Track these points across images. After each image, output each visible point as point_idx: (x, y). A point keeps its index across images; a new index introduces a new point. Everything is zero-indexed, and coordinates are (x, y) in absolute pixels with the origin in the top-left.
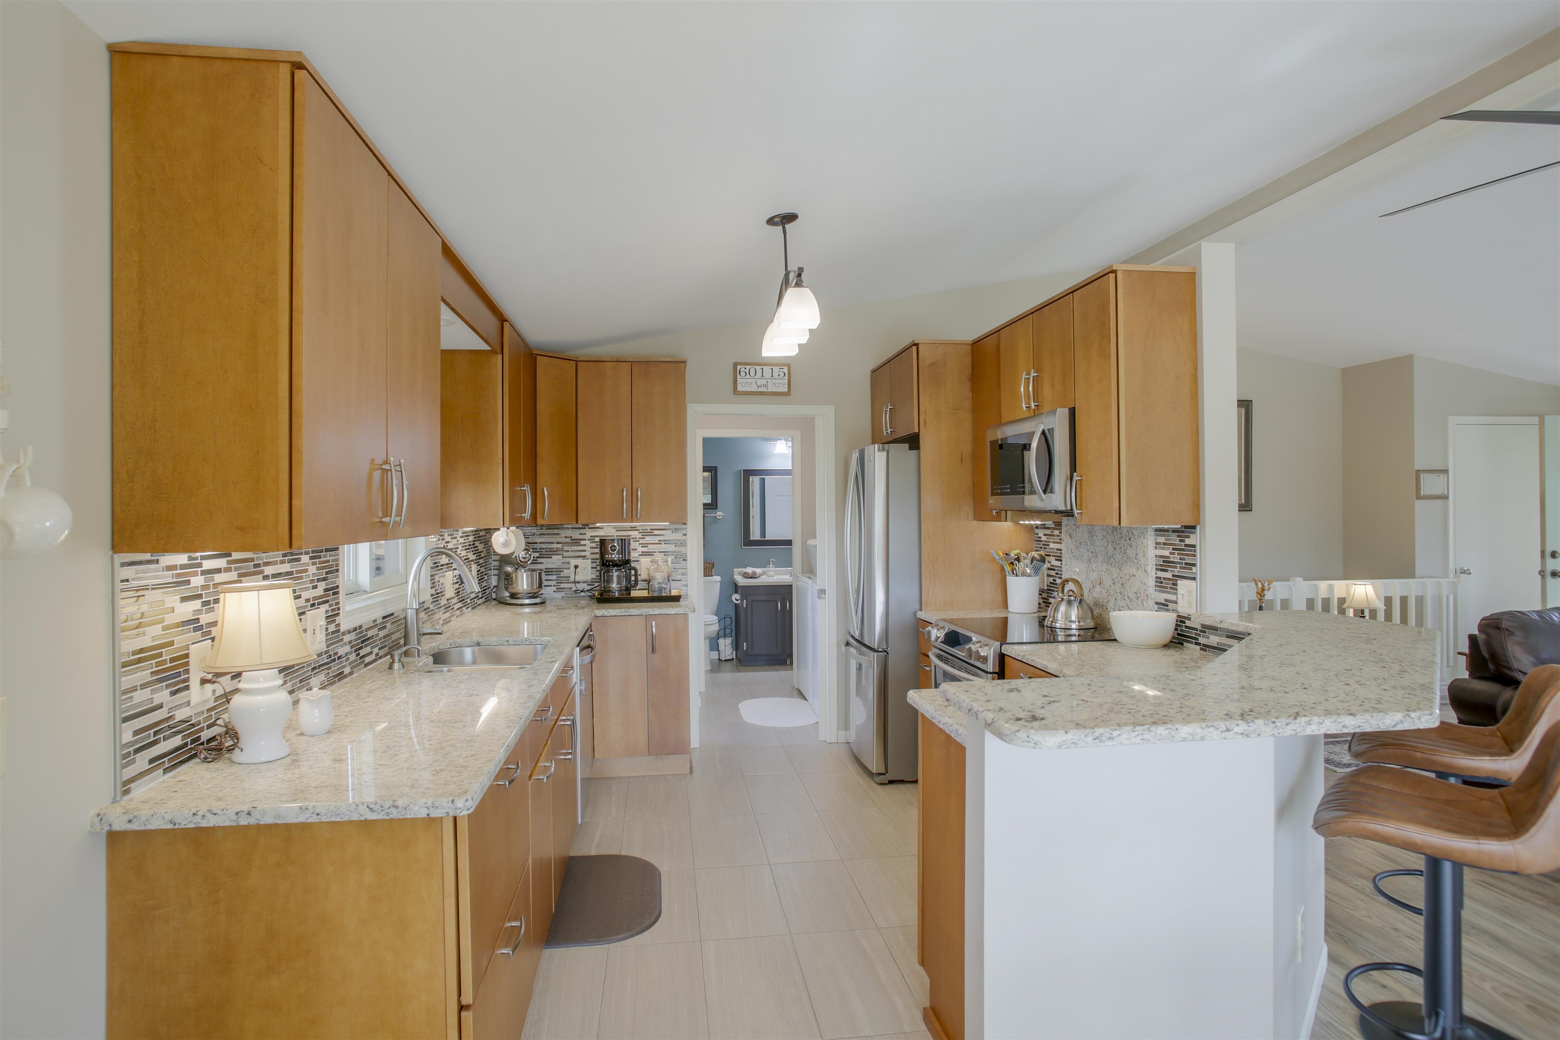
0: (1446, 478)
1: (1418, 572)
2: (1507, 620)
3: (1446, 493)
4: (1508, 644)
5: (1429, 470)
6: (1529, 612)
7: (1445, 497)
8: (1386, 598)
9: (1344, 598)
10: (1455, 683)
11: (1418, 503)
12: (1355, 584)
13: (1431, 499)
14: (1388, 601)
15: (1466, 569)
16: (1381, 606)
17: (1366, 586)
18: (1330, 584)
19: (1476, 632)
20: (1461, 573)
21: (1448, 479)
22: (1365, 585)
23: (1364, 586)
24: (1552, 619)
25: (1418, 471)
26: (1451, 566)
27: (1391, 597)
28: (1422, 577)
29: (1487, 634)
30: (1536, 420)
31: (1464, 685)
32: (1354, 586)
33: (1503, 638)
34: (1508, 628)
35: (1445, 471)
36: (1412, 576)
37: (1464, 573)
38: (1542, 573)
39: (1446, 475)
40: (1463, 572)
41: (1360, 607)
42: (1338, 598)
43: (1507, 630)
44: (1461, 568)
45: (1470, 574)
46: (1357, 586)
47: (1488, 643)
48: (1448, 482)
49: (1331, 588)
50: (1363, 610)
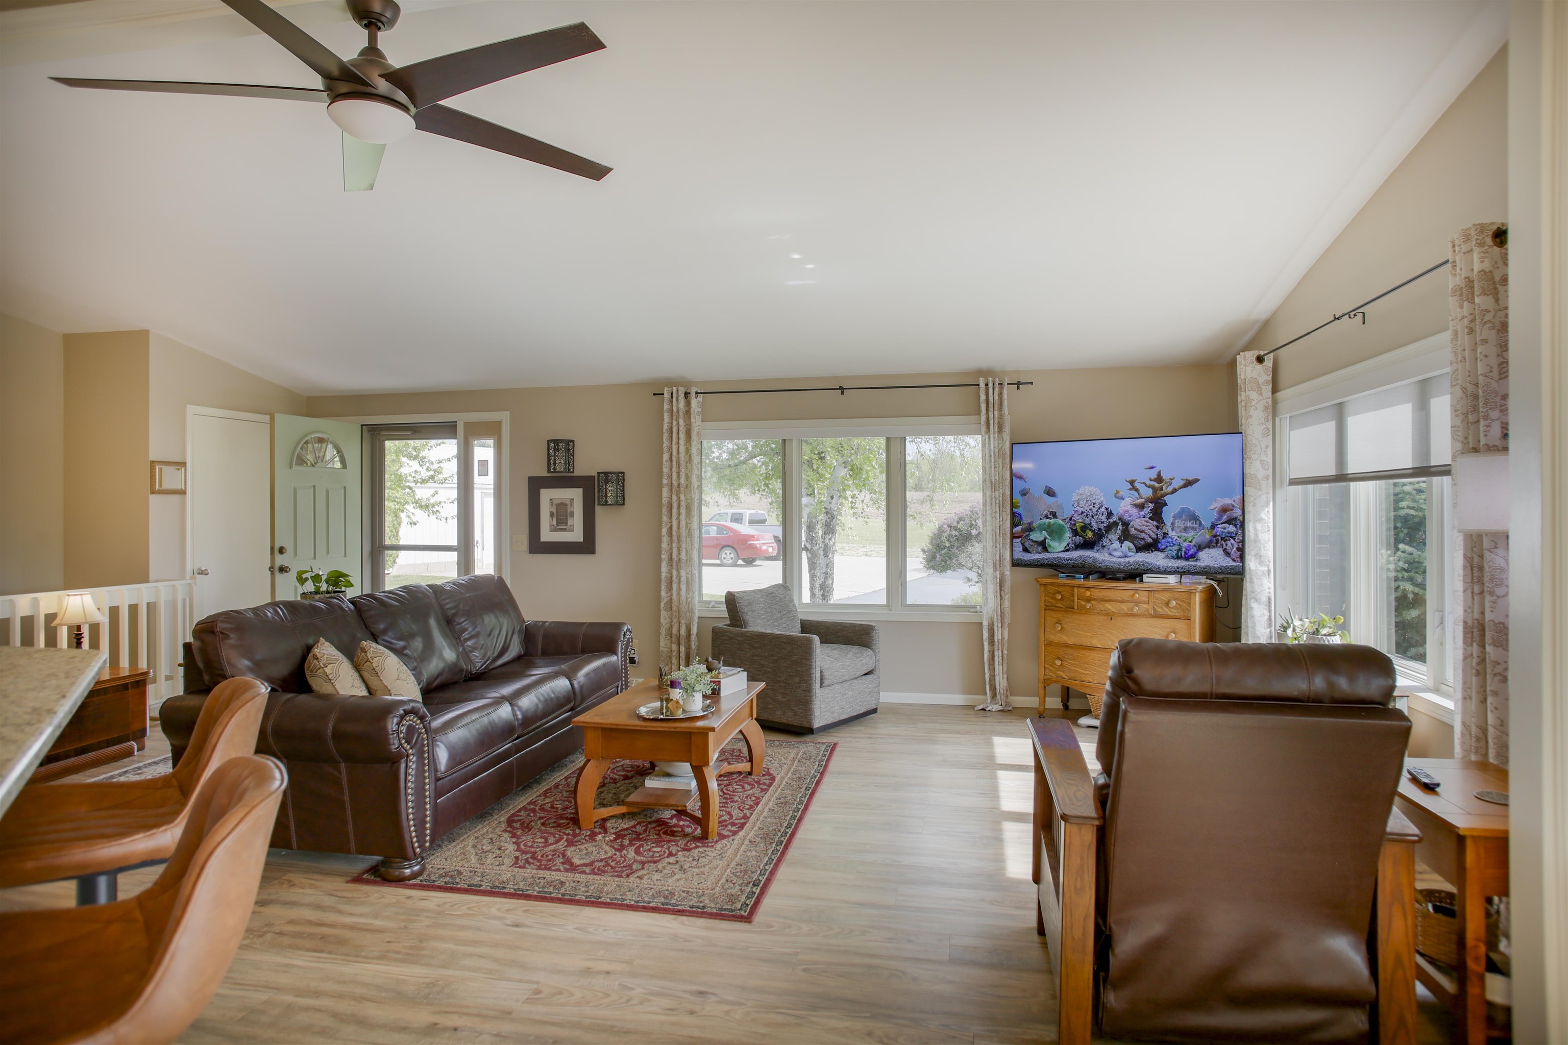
0: (183, 471)
1: (152, 575)
2: (222, 622)
3: (183, 488)
4: (222, 649)
5: (166, 462)
6: (245, 610)
7: (183, 492)
8: (111, 608)
9: (56, 613)
10: (168, 703)
11: (153, 498)
12: (69, 595)
13: (168, 493)
14: (114, 612)
15: (203, 569)
16: (104, 620)
17: (83, 596)
18: (34, 598)
19: (192, 640)
20: (199, 574)
21: (185, 473)
22: (81, 595)
23: (80, 597)
24: (266, 615)
25: (153, 462)
26: (189, 568)
27: (118, 607)
28: (157, 581)
29: (202, 640)
30: (267, 418)
31: (178, 703)
32: (67, 597)
33: (218, 644)
34: (223, 631)
35: (184, 464)
36: (145, 579)
37: (202, 574)
38: (271, 569)
39: (183, 469)
40: (202, 572)
41: (76, 622)
42: (46, 615)
43: (222, 633)
44: (199, 569)
45: (207, 574)
46: (71, 597)
47: (203, 651)
48: (185, 476)
49: (36, 602)
50: (80, 626)
